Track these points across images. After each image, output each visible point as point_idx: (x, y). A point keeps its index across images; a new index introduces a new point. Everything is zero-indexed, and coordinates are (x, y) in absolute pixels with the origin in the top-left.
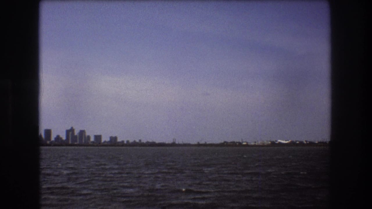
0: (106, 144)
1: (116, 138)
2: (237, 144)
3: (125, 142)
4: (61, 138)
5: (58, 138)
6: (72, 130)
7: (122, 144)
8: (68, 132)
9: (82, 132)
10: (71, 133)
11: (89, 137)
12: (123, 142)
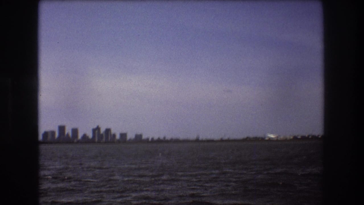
0: (131, 142)
1: (141, 136)
2: (260, 139)
3: (150, 140)
4: (88, 137)
5: (85, 136)
6: (98, 128)
7: (147, 141)
8: (94, 131)
9: (108, 131)
10: (97, 131)
11: (114, 136)
12: (148, 139)
